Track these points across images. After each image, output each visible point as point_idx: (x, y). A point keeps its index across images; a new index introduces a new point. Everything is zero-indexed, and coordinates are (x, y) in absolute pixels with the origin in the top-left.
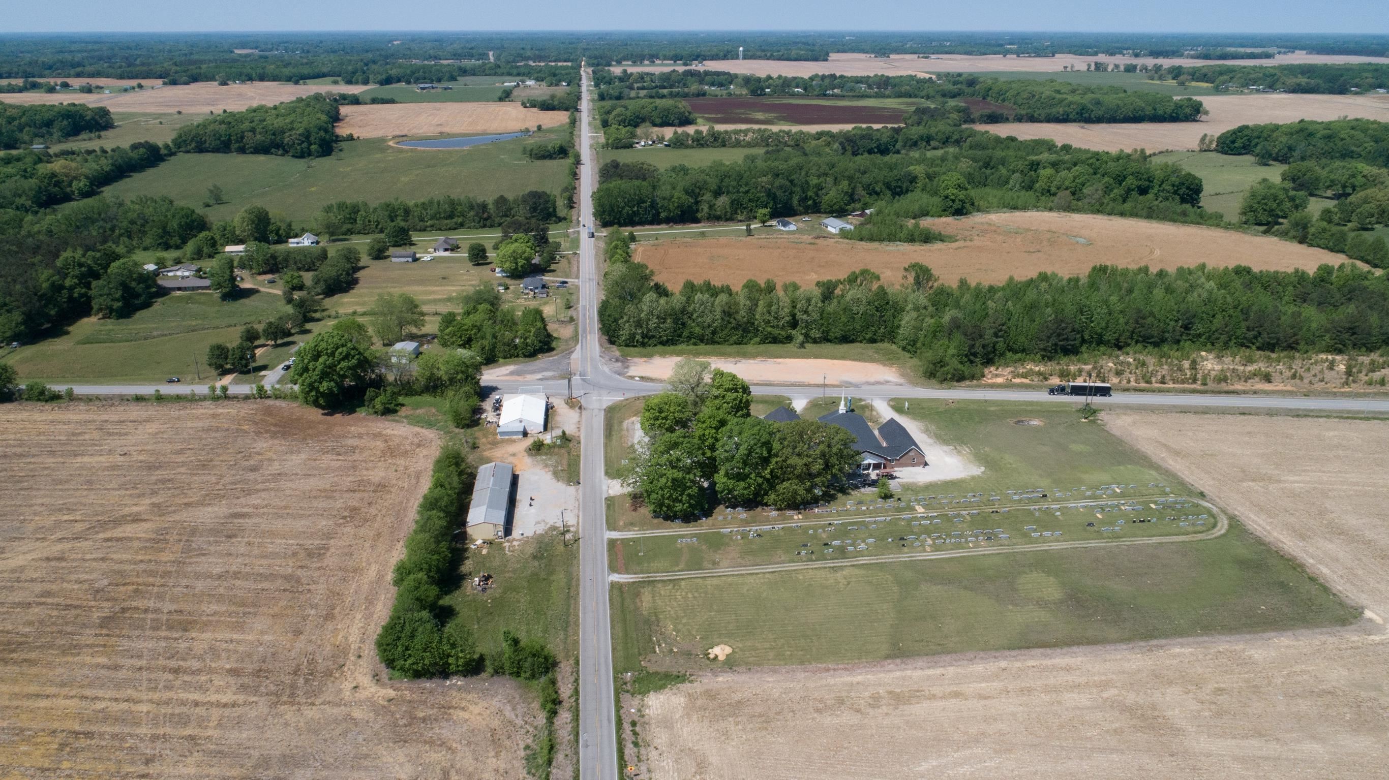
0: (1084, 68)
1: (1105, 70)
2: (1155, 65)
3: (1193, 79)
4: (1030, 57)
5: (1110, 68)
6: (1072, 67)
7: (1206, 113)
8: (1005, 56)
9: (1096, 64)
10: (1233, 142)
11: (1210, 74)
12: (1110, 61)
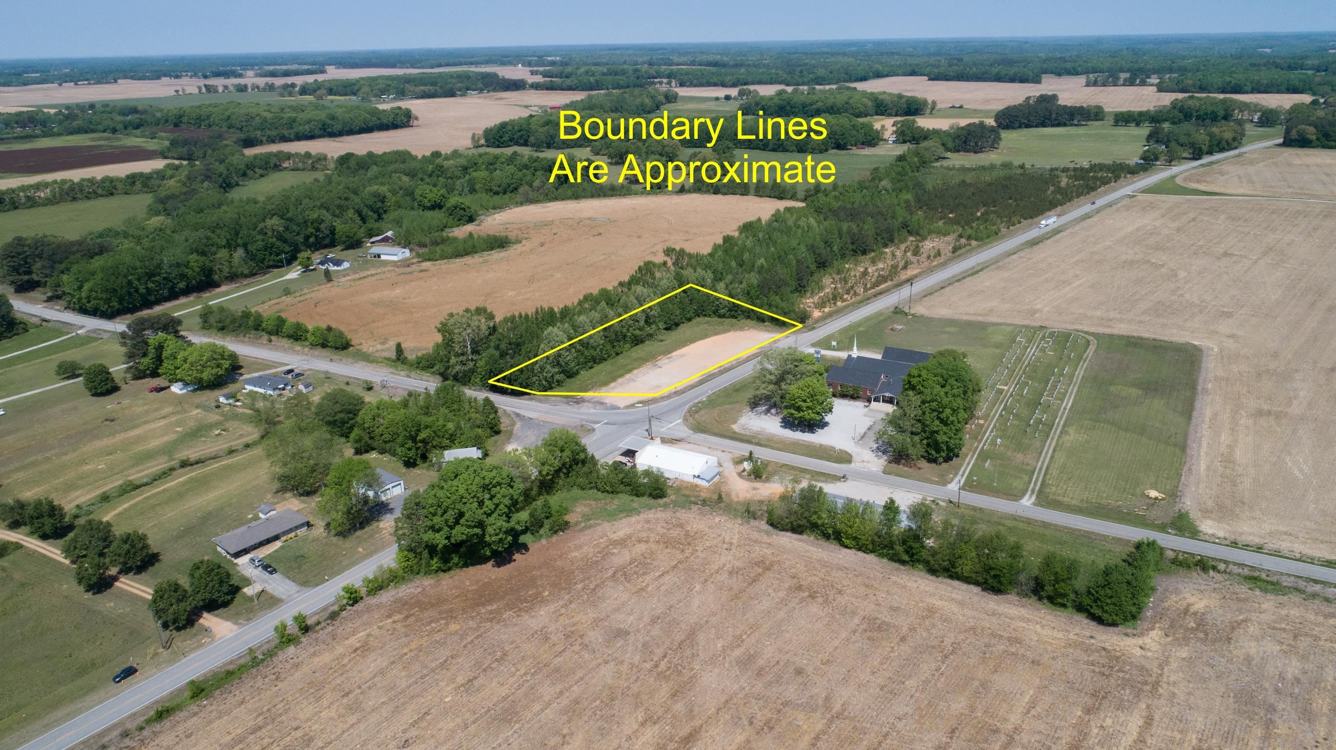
0: (195, 91)
1: (216, 91)
2: (267, 83)
3: (331, 94)
4: (89, 84)
5: (220, 89)
6: (183, 90)
7: (416, 118)
8: (60, 85)
9: (206, 86)
10: (501, 137)
11: (335, 88)
12: (219, 82)
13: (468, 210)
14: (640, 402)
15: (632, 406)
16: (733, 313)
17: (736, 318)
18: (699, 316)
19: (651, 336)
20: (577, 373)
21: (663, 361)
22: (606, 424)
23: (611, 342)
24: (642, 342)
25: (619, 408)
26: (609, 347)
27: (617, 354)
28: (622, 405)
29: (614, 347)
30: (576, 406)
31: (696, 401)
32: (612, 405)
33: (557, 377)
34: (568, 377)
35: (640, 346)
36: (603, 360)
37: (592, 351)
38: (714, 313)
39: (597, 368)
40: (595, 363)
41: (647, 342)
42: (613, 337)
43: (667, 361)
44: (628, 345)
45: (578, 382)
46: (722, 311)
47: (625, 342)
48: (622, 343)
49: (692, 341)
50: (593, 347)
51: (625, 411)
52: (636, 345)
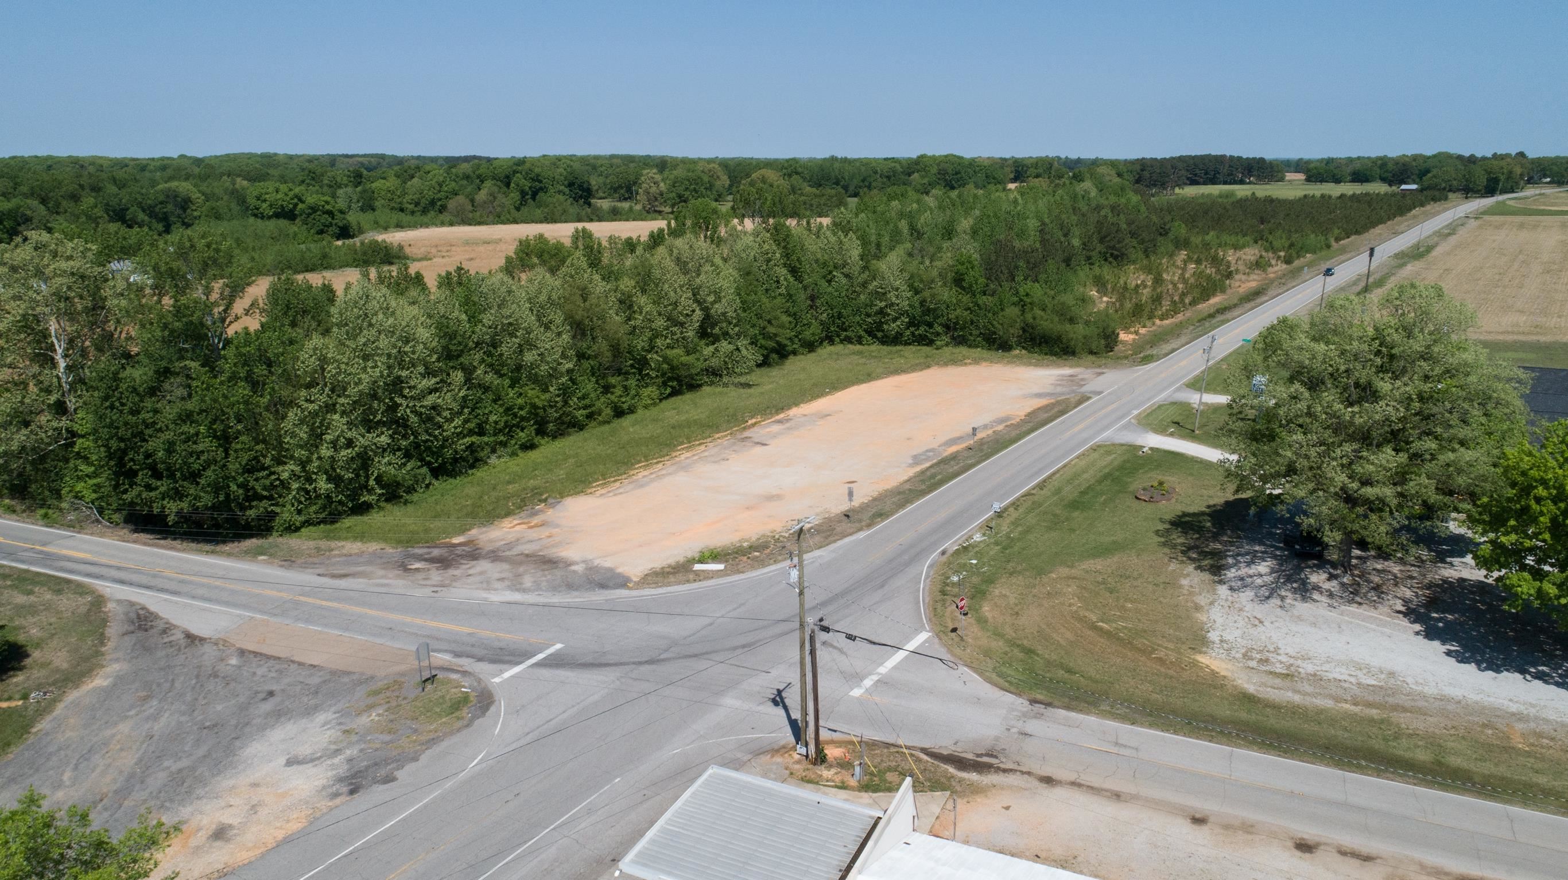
13: (338, 215)
14: (715, 556)
15: (681, 570)
16: (922, 330)
17: (930, 343)
18: (832, 342)
19: (714, 373)
20: (473, 460)
21: (766, 429)
22: (555, 662)
23: (598, 373)
24: (693, 387)
25: (623, 582)
26: (589, 386)
27: (619, 413)
28: (635, 568)
29: (607, 389)
30: (436, 576)
31: (951, 544)
32: (592, 569)
33: (386, 465)
34: (437, 472)
35: (688, 397)
36: (568, 426)
37: (532, 392)
38: (870, 333)
39: (548, 449)
40: (541, 432)
41: (706, 389)
42: (607, 357)
43: (776, 428)
44: (651, 391)
45: (471, 490)
46: (893, 327)
47: (644, 379)
48: (632, 382)
49: (836, 385)
50: (535, 379)
51: (648, 592)
52: (675, 393)
